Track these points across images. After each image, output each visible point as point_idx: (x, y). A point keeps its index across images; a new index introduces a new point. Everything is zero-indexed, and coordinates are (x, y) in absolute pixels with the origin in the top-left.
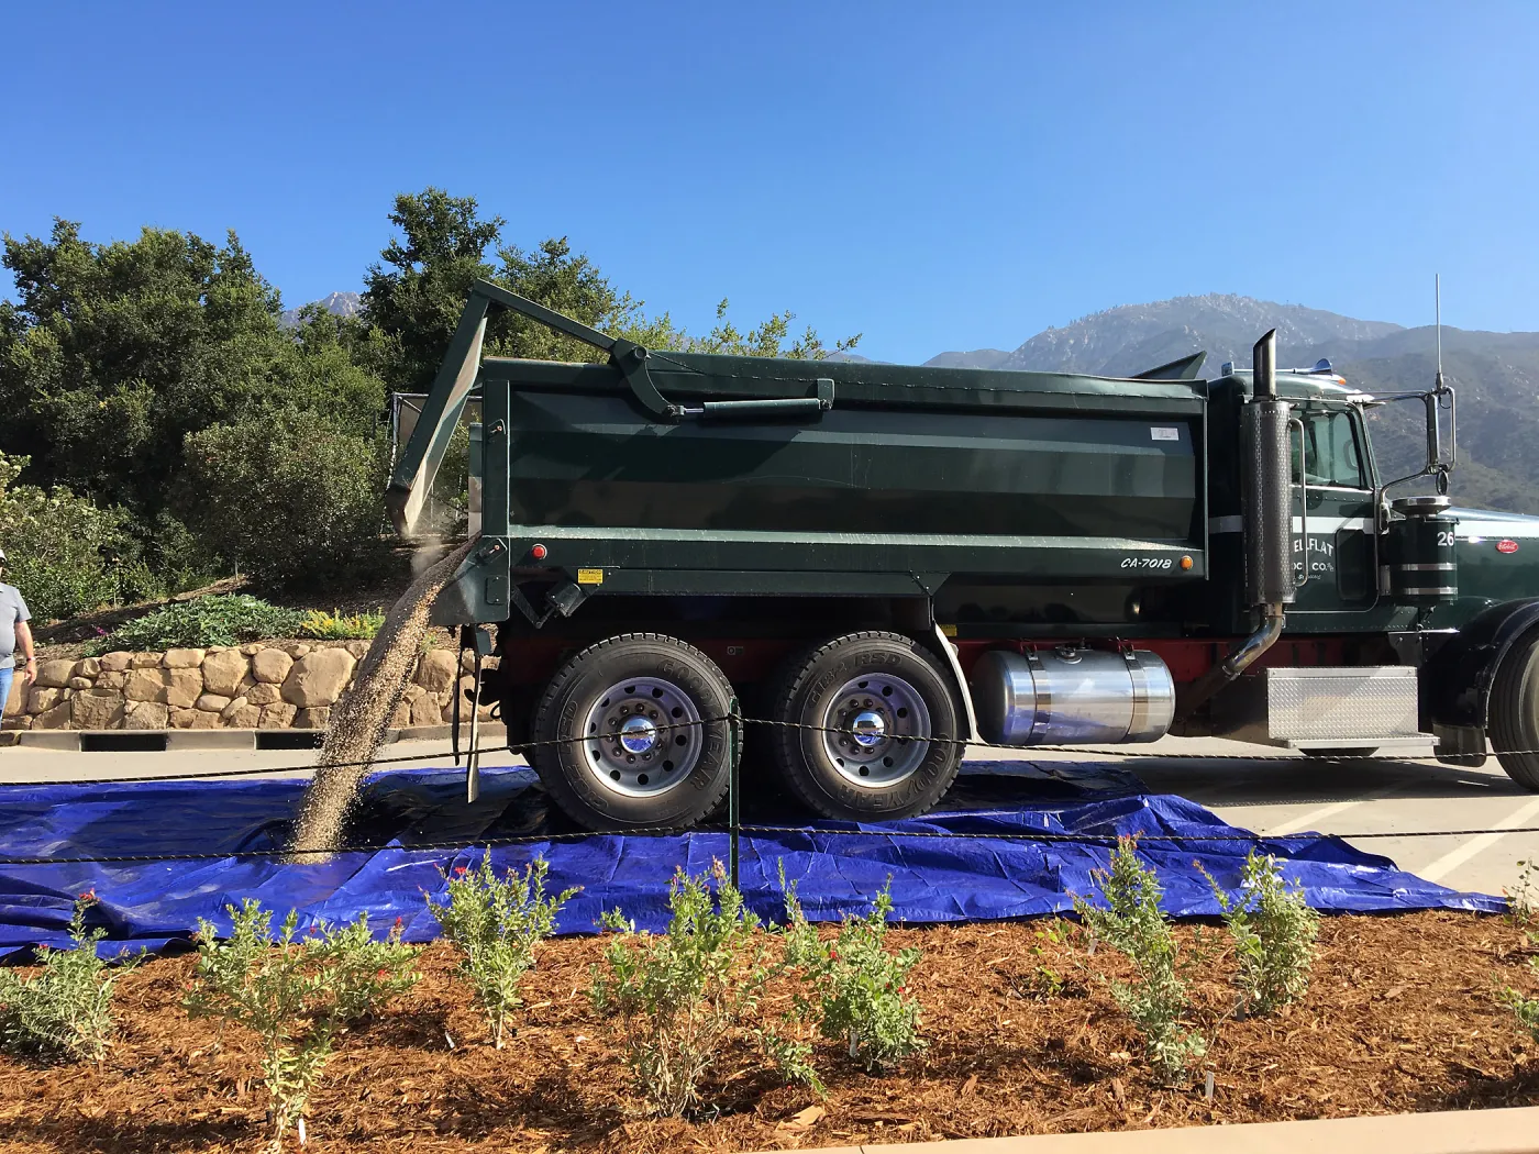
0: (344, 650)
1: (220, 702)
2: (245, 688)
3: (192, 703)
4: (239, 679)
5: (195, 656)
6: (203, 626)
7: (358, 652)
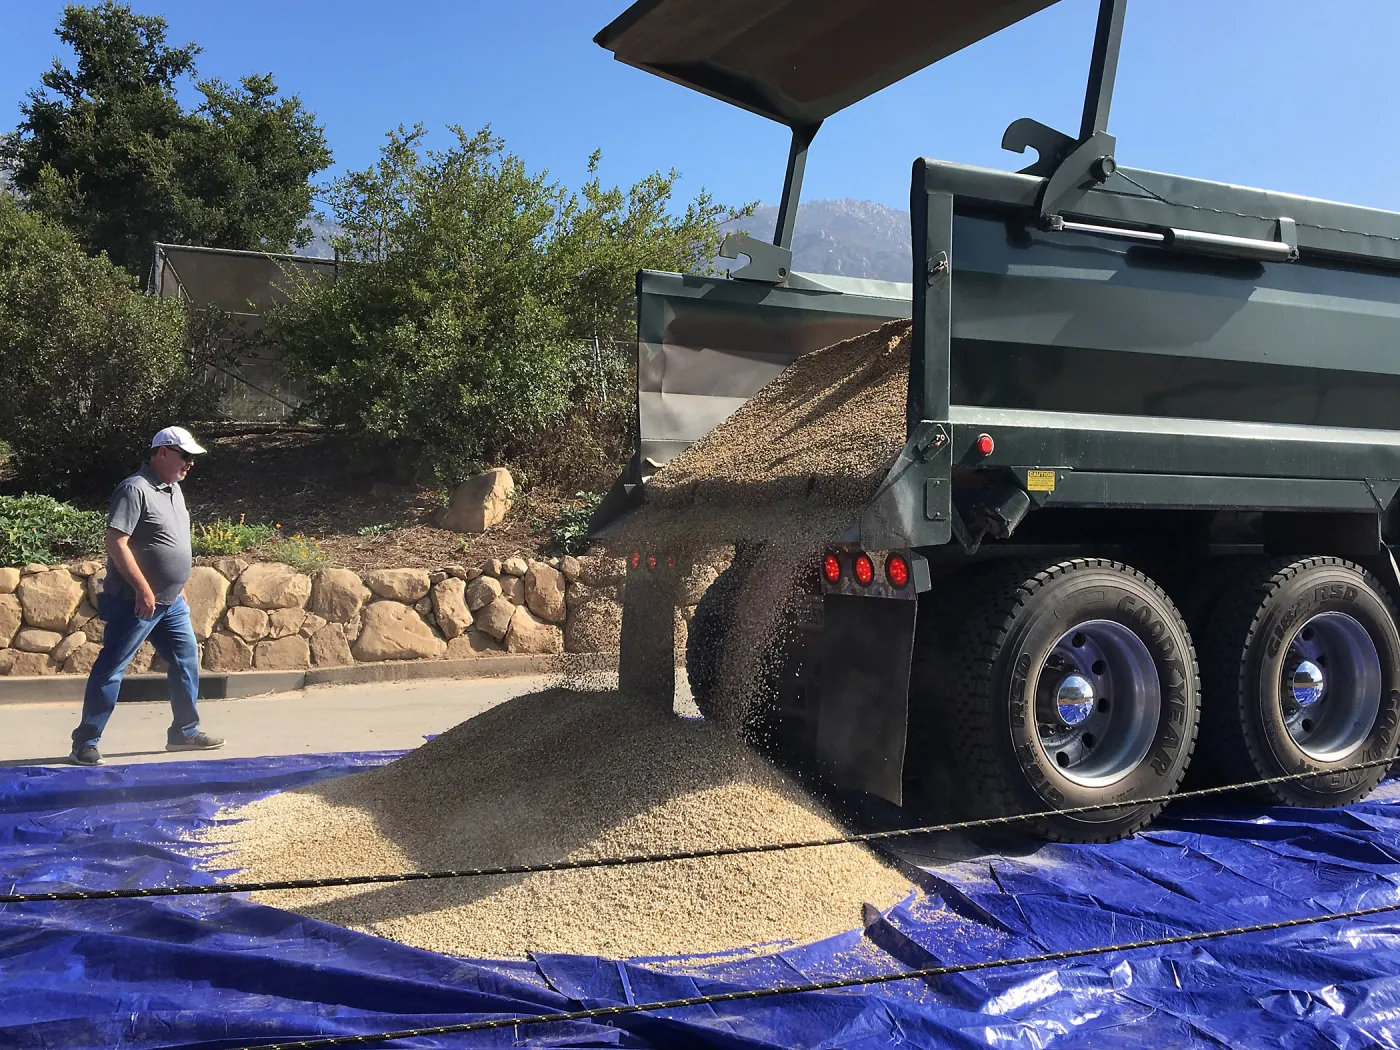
0: (212, 569)
1: (49, 640)
2: (81, 619)
3: (8, 641)
4: (72, 609)
5: (8, 578)
6: (12, 538)
7: (232, 571)
